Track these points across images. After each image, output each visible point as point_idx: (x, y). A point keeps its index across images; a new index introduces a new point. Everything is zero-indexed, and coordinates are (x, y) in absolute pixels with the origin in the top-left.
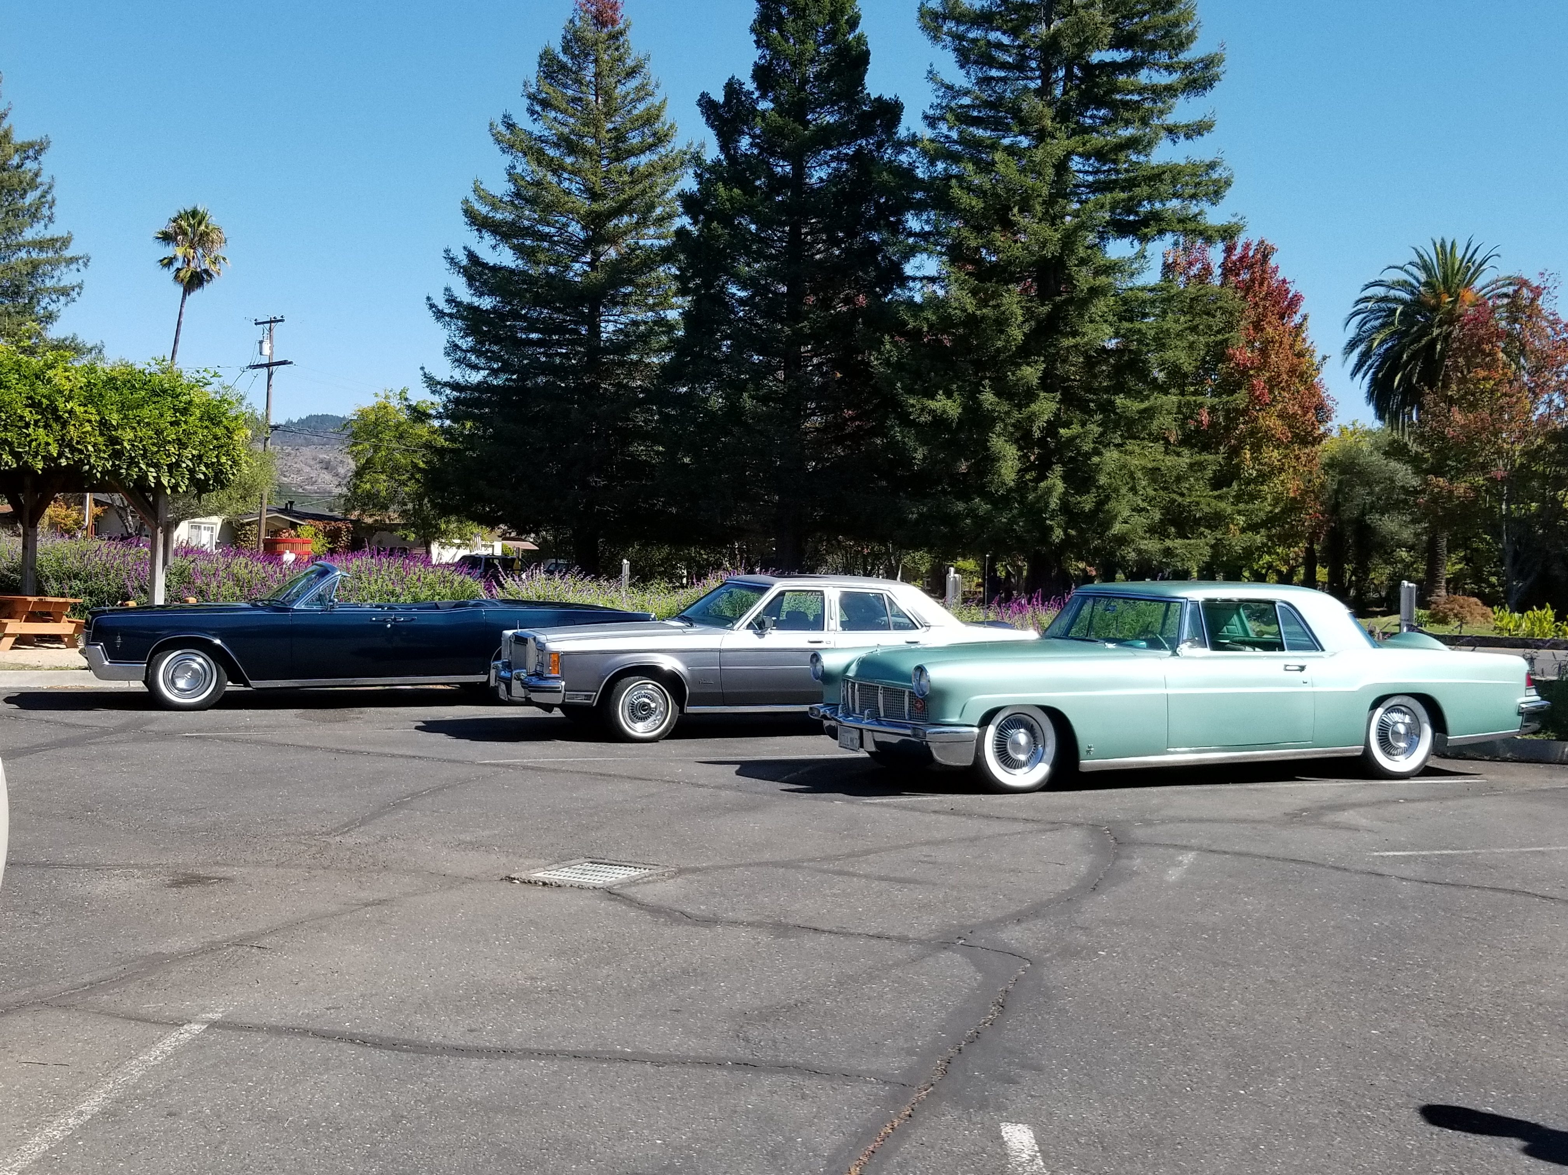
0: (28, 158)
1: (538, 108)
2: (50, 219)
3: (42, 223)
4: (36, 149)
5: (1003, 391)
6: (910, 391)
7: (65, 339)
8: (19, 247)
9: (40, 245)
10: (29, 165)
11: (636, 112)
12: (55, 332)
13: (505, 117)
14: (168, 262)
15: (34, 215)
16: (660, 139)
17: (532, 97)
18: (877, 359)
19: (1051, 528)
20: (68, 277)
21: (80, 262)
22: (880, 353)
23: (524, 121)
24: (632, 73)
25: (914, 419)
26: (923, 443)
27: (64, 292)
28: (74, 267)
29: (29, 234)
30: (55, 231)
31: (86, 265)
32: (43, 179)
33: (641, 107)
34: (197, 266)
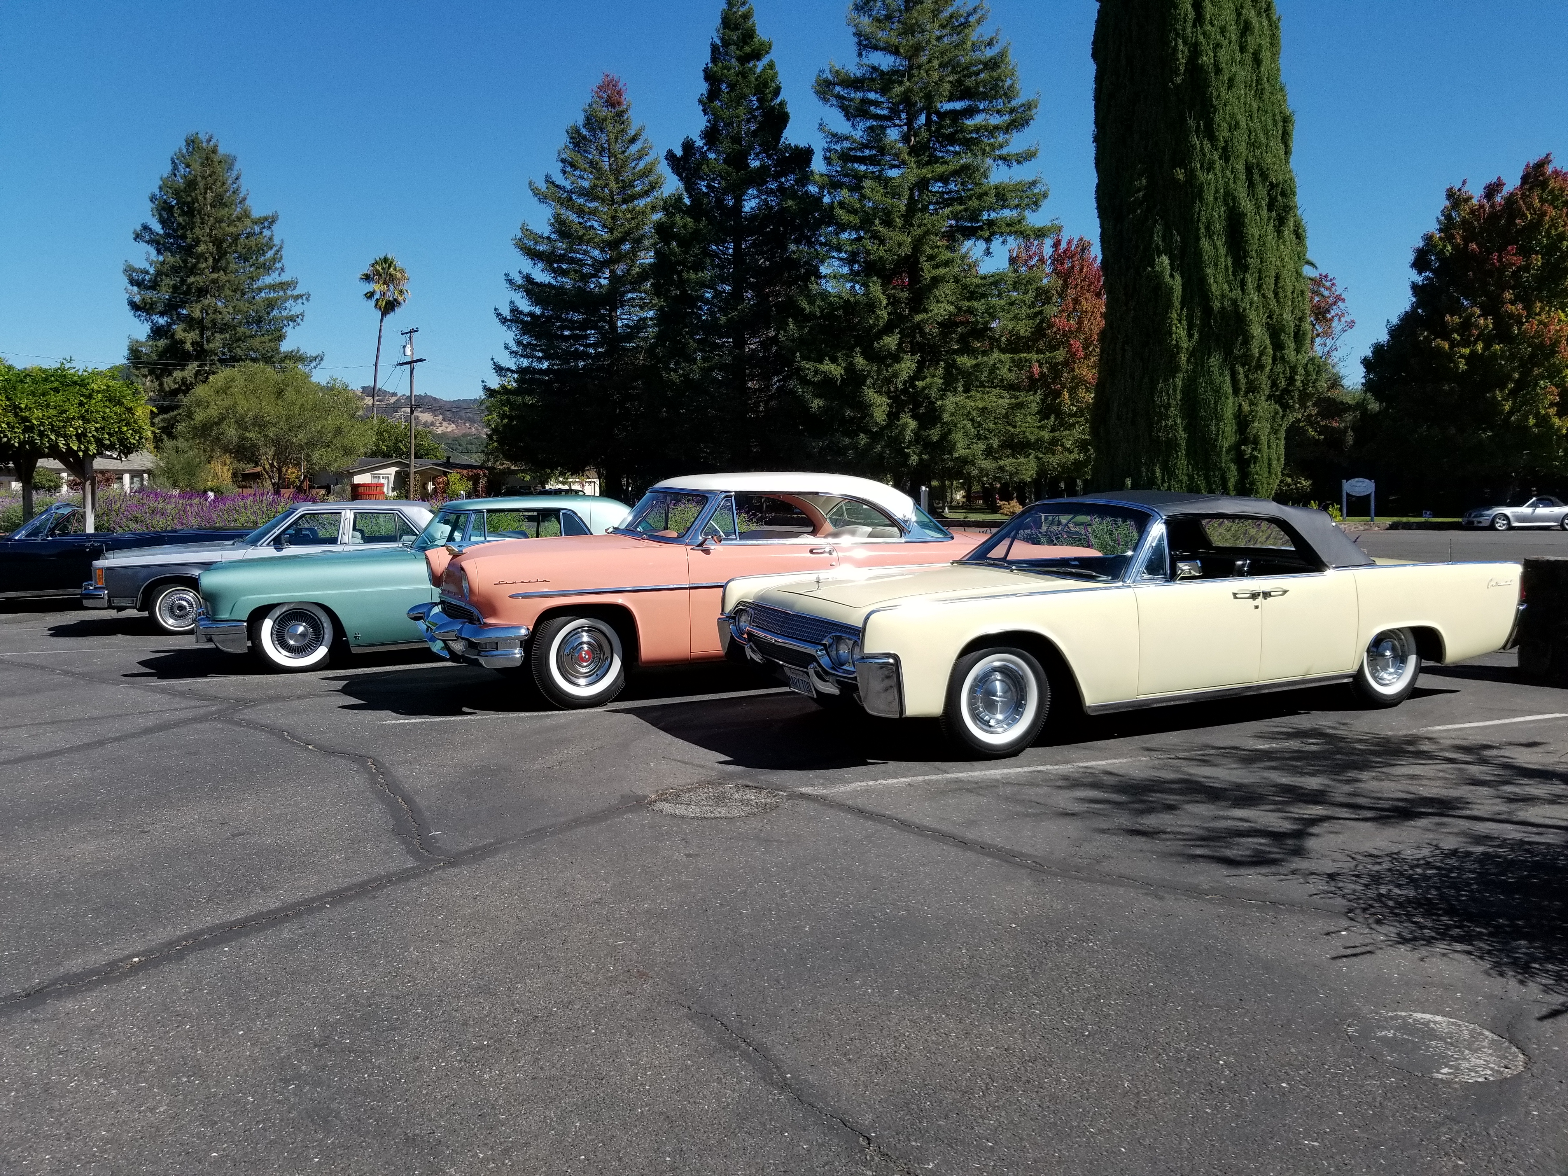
0: (264, 228)
1: (569, 169)
2: (282, 269)
3: (277, 272)
4: (269, 221)
5: (871, 356)
6: (807, 359)
7: (292, 351)
8: (260, 290)
9: (272, 287)
10: (266, 233)
11: (638, 168)
12: (285, 347)
13: (547, 177)
14: (370, 295)
15: (267, 268)
16: (653, 186)
17: (563, 161)
20: (295, 308)
21: (304, 298)
23: (560, 180)
24: (633, 140)
25: (810, 379)
26: (817, 397)
27: (292, 319)
28: (300, 301)
29: (268, 280)
30: (285, 277)
31: (307, 299)
32: (276, 242)
33: (641, 165)
34: (389, 296)
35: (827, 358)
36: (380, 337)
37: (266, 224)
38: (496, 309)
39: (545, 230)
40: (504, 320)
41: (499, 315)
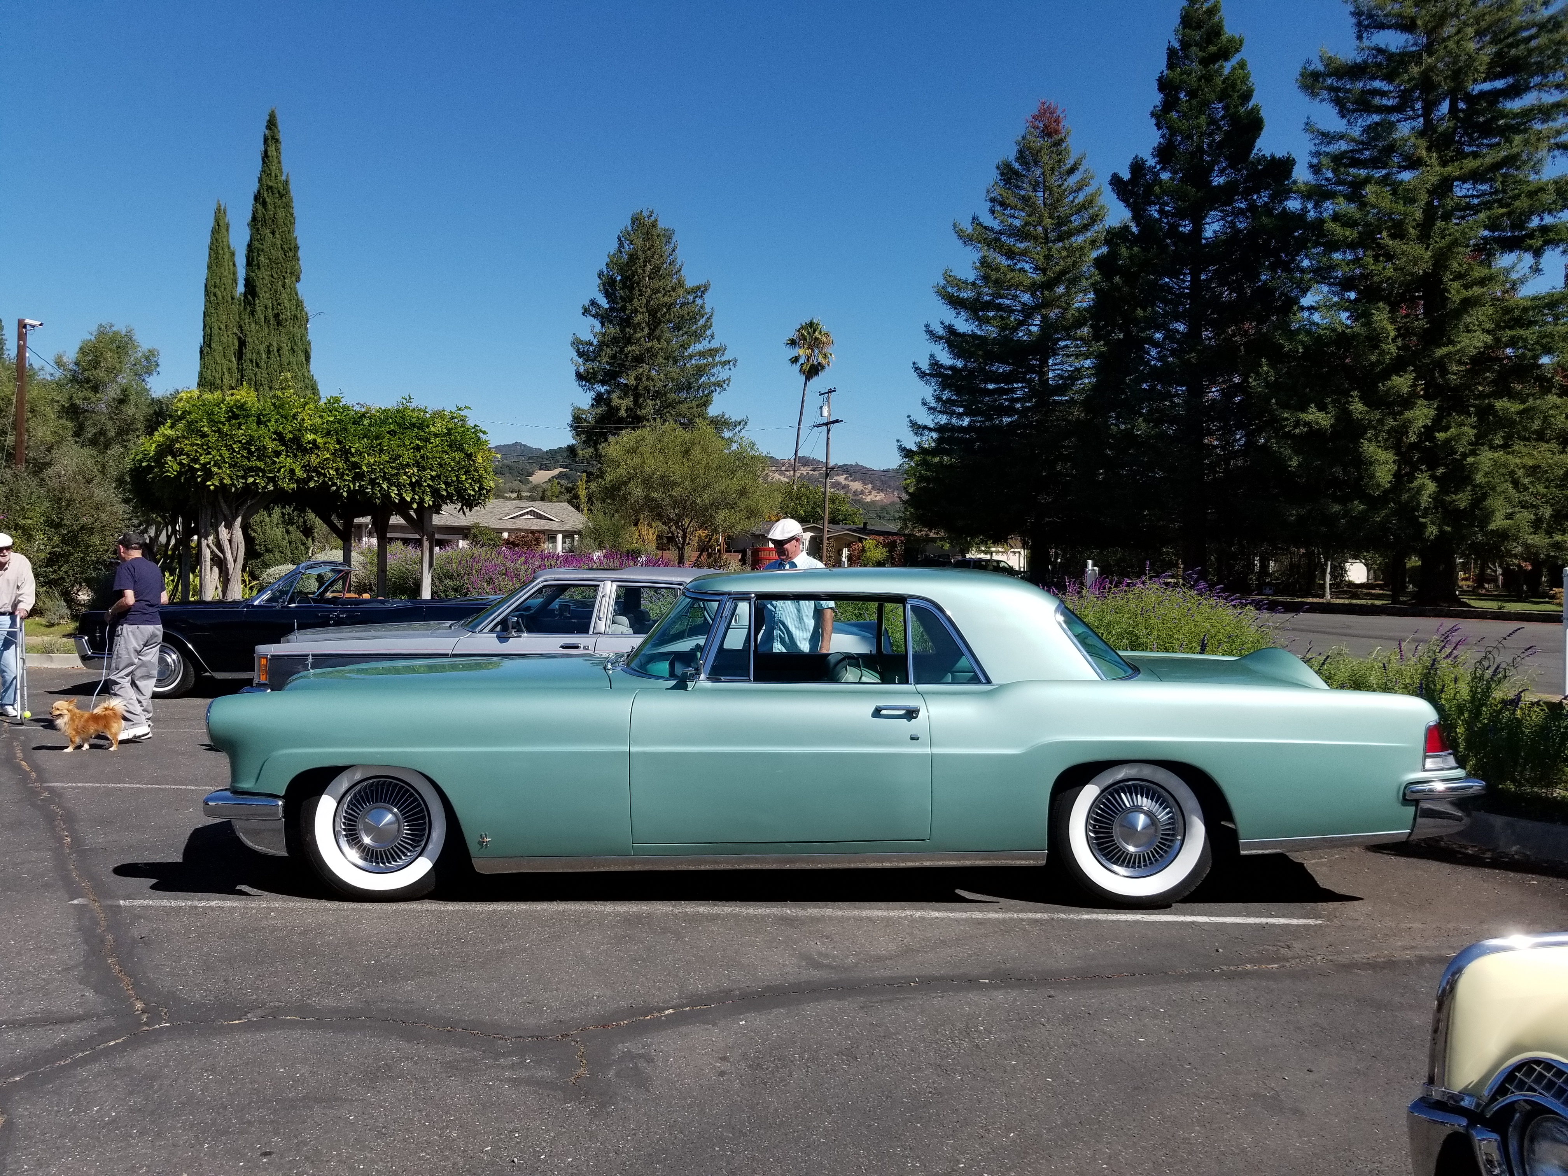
0: (696, 297)
1: (998, 208)
2: (712, 336)
3: (707, 339)
4: (701, 291)
7: (718, 416)
8: (691, 357)
9: (702, 354)
10: (699, 301)
11: (1077, 202)
12: (713, 411)
13: (973, 219)
14: (795, 360)
15: (697, 336)
16: (1094, 219)
17: (992, 200)
18: (1255, 380)
19: (1424, 526)
20: (721, 373)
21: (731, 363)
22: (1258, 374)
23: (988, 221)
24: (1071, 171)
25: (1289, 431)
26: (1297, 452)
27: (719, 384)
28: (727, 366)
29: (699, 347)
30: (714, 344)
31: (734, 364)
32: (708, 309)
33: (1081, 198)
34: (813, 361)
35: (1313, 406)
36: (803, 402)
37: (699, 293)
39: (970, 275)
40: (923, 375)
41: (917, 369)
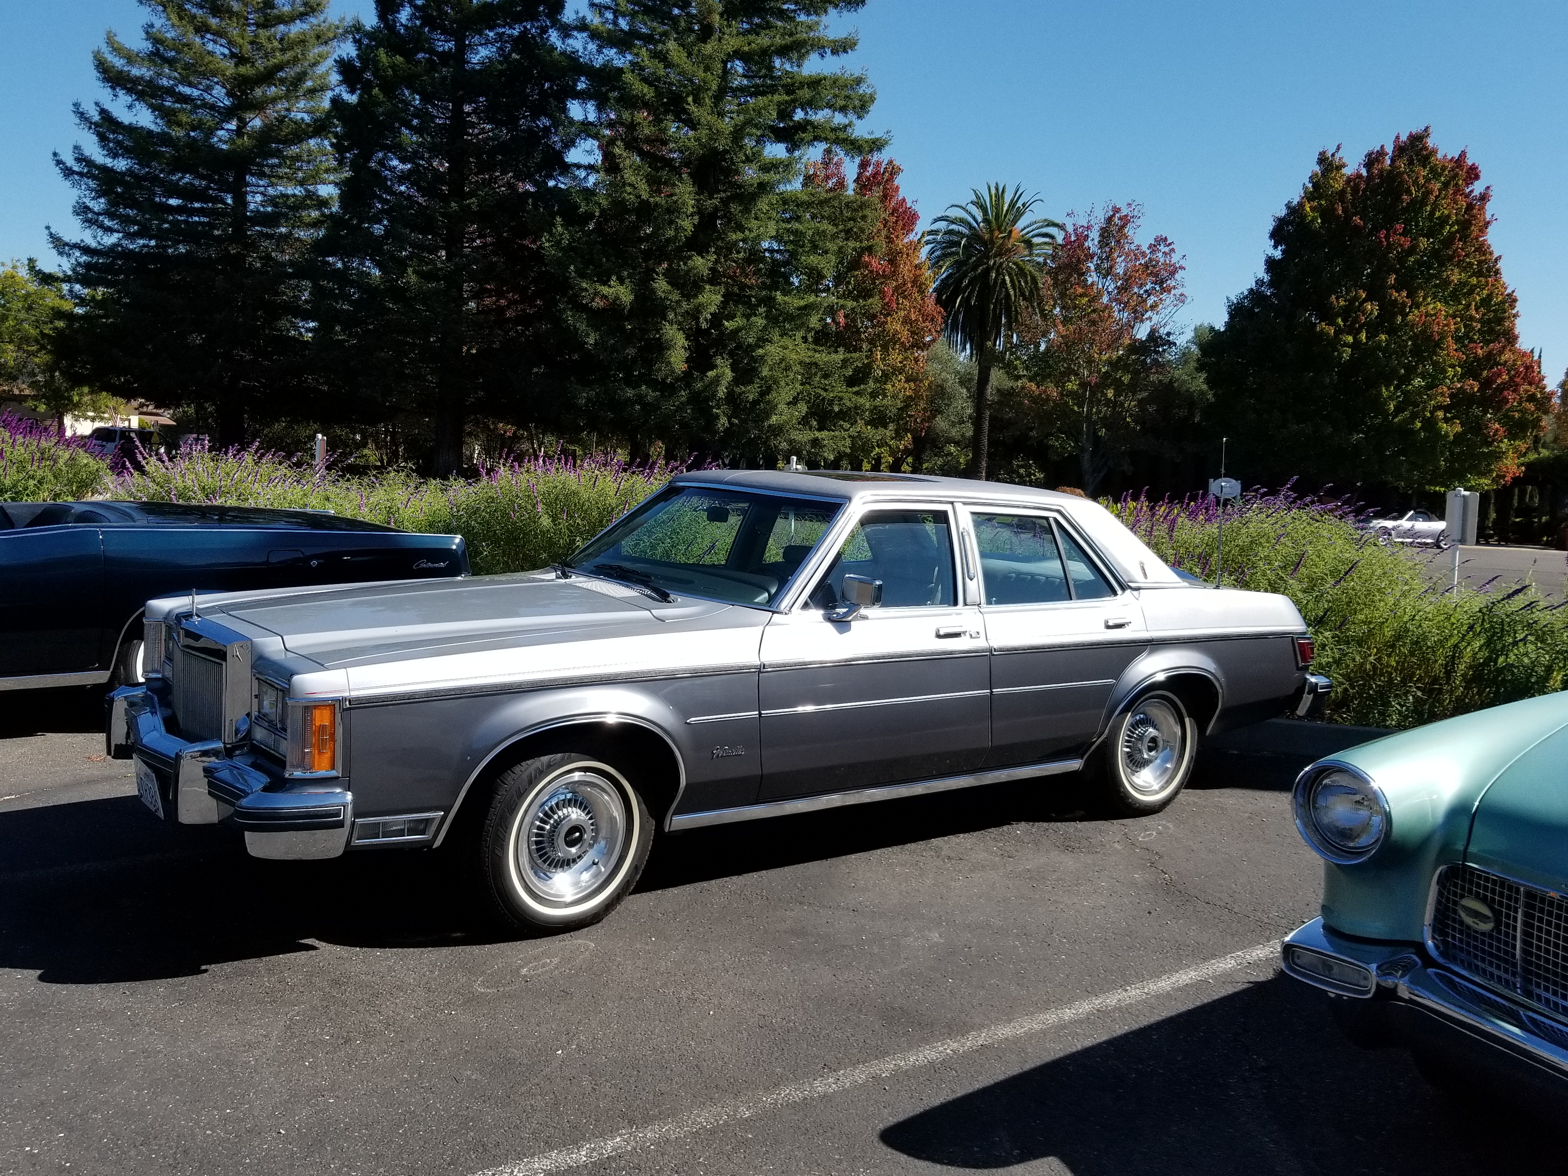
5: (675, 280)
6: (582, 275)
18: (549, 241)
19: (716, 416)
22: (552, 235)
25: (587, 304)
26: (596, 329)
35: (614, 278)
38: (55, 154)
40: (68, 172)
41: (59, 162)
